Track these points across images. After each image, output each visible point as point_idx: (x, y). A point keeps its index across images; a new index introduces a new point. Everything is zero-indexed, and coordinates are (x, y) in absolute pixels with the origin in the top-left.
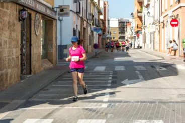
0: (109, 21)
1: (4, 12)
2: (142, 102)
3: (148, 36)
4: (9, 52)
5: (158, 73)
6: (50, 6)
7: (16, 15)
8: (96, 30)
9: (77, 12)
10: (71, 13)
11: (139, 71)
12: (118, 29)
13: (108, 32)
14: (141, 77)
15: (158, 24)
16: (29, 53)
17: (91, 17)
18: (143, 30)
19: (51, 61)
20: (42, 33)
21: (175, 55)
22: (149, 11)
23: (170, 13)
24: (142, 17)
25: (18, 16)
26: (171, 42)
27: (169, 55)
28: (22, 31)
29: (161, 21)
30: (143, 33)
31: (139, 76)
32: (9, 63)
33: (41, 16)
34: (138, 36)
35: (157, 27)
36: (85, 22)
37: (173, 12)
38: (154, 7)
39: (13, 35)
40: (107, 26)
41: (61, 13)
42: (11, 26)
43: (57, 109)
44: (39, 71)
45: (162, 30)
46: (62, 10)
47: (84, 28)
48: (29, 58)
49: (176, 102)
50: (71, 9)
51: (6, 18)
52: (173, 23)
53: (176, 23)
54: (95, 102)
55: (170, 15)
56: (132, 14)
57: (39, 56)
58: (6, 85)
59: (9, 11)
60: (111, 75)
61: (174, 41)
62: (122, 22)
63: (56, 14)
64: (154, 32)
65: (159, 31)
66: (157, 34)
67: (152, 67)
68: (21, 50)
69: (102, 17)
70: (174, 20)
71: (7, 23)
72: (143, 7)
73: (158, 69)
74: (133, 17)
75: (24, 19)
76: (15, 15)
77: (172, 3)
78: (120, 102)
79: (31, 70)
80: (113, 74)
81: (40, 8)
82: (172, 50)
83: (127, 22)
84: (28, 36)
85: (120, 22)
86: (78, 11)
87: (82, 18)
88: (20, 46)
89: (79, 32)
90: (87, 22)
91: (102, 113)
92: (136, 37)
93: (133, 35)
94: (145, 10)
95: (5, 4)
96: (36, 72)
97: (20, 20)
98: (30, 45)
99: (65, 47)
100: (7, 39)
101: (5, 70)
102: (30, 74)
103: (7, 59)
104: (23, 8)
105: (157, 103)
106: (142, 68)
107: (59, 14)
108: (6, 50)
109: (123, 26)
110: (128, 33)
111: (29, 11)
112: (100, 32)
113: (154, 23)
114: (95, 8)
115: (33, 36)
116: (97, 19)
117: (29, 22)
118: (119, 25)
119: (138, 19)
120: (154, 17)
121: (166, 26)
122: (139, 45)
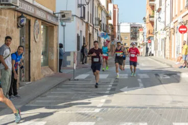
0: (119, 26)
1: (2, 19)
2: (134, 107)
3: (160, 42)
5: (160, 81)
6: (51, 11)
7: (15, 21)
8: (103, 36)
9: (81, 17)
10: (75, 17)
12: (129, 35)
13: (118, 38)
15: (168, 30)
16: (28, 60)
17: (97, 23)
18: (155, 36)
19: (52, 68)
20: (42, 40)
22: (160, 16)
23: (180, 19)
24: (154, 22)
27: (178, 63)
28: (21, 38)
29: (172, 27)
30: (155, 39)
33: (40, 22)
35: (168, 33)
36: (91, 28)
37: (183, 17)
38: (165, 11)
40: (116, 31)
41: (64, 18)
42: (9, 32)
44: (39, 79)
45: (173, 37)
46: (63, 16)
47: (90, 34)
48: (28, 65)
50: (73, 13)
51: (3, 25)
52: (181, 29)
53: (185, 29)
55: (179, 21)
56: (144, 18)
57: (39, 63)
59: (7, 18)
60: (112, 83)
62: (135, 27)
63: (57, 20)
64: (165, 38)
65: (170, 38)
66: (168, 40)
67: (157, 75)
69: (111, 22)
70: (183, 27)
71: (5, 30)
72: (155, 12)
73: (161, 78)
75: (22, 26)
76: (13, 22)
77: (182, 8)
79: (30, 77)
80: (114, 82)
81: (39, 14)
83: (139, 27)
84: (28, 43)
85: (132, 27)
86: (83, 16)
87: (87, 23)
89: (84, 38)
90: (93, 28)
92: (148, 44)
93: (145, 42)
94: (156, 15)
95: (3, 11)
96: (36, 80)
97: (18, 27)
98: (30, 52)
99: (69, 54)
102: (29, 81)
104: (21, 14)
105: (148, 109)
106: (146, 76)
107: (60, 20)
109: (135, 31)
110: (140, 40)
111: (28, 17)
112: (109, 38)
113: (165, 29)
114: (103, 12)
115: (32, 43)
116: (105, 23)
117: (28, 28)
118: (131, 30)
119: (150, 24)
120: (165, 23)
121: (176, 32)
122: (151, 52)
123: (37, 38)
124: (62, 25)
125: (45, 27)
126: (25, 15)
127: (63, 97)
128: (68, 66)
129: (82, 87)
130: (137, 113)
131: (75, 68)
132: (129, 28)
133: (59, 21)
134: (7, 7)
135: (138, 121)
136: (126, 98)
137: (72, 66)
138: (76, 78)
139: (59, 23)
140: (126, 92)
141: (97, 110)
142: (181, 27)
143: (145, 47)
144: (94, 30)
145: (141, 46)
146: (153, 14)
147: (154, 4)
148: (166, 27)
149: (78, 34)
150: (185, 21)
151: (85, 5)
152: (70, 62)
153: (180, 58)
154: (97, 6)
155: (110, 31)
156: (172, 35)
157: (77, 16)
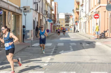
0: (58, 15)
3: (82, 24)
5: (83, 47)
6: (18, 7)
8: (49, 20)
10: (32, 10)
11: (72, 46)
12: (64, 20)
13: (58, 22)
17: (45, 13)
18: (80, 21)
23: (94, 10)
24: (79, 12)
29: (90, 15)
30: (80, 22)
33: (12, 13)
34: (77, 24)
35: (87, 19)
36: (41, 16)
37: (96, 9)
38: (86, 6)
40: (57, 18)
41: (25, 11)
46: (25, 9)
47: (41, 20)
50: (31, 8)
55: (94, 12)
56: (73, 10)
63: (21, 11)
64: (86, 22)
67: (81, 43)
69: (53, 12)
70: (97, 15)
72: (80, 6)
74: (74, 12)
77: (96, 4)
81: (11, 8)
83: (70, 15)
85: (66, 15)
87: (39, 13)
89: (37, 22)
90: (43, 16)
91: (43, 68)
92: (76, 25)
93: (74, 24)
94: (80, 8)
99: (28, 31)
106: (74, 44)
109: (68, 18)
112: (52, 22)
113: (86, 16)
114: (49, 7)
115: (7, 25)
116: (50, 13)
117: (4, 17)
118: (65, 17)
120: (86, 12)
121: (93, 18)
122: (77, 30)
123: (10, 22)
124: (25, 15)
125: (14, 16)
126: (3, 9)
127: (25, 56)
128: (28, 39)
129: (36, 51)
130: (69, 66)
131: (32, 40)
132: (64, 16)
133: (23, 12)
135: (70, 71)
136: (63, 57)
137: (31, 39)
138: (33, 46)
139: (23, 14)
140: (63, 54)
141: (46, 65)
142: (95, 15)
143: (74, 27)
144: (43, 17)
145: (72, 27)
146: (79, 7)
147: (79, 1)
148: (86, 15)
149: (34, 20)
150: (98, 11)
151: (38, 3)
152: (29, 36)
153: (95, 34)
154: (45, 3)
155: (53, 18)
156: (90, 20)
157: (33, 9)
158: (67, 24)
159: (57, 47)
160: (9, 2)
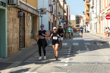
0: (70, 16)
1: (10, 13)
2: (87, 63)
3: (93, 25)
4: (13, 35)
5: (98, 47)
6: (35, 9)
8: (62, 22)
9: (51, 12)
10: (47, 12)
11: (87, 45)
12: (75, 21)
13: (69, 23)
14: (88, 49)
15: (98, 18)
16: (24, 36)
17: (59, 15)
18: (90, 22)
19: (36, 40)
20: (31, 24)
21: (109, 36)
22: (94, 10)
24: (89, 14)
25: (17, 14)
26: (106, 28)
27: (105, 36)
28: (20, 23)
29: (100, 16)
31: (87, 48)
32: (12, 41)
33: (30, 14)
34: (87, 25)
35: (98, 20)
37: (107, 11)
38: (96, 8)
39: (15, 25)
40: (69, 19)
42: (14, 20)
43: (39, 67)
45: (101, 22)
46: (42, 11)
47: (55, 21)
48: (24, 38)
49: (107, 63)
50: (47, 10)
51: (11, 16)
52: (107, 17)
54: (60, 63)
55: (105, 13)
56: (84, 12)
57: (29, 37)
58: (11, 54)
59: (12, 12)
60: (71, 48)
61: (108, 28)
62: (78, 17)
63: (39, 13)
64: (97, 23)
65: (99, 22)
66: (98, 24)
67: (95, 43)
68: (19, 34)
69: (65, 14)
71: (11, 19)
72: (90, 8)
73: (98, 45)
74: (84, 14)
75: (21, 17)
78: (75, 63)
79: (25, 45)
81: (29, 10)
82: (107, 33)
84: (23, 26)
85: (76, 17)
87: (54, 15)
88: (19, 32)
89: (52, 23)
90: (57, 18)
91: (65, 69)
92: (86, 26)
93: (84, 25)
94: (91, 10)
95: (10, 9)
96: (28, 46)
97: (18, 17)
98: (24, 31)
100: (12, 28)
101: (11, 45)
102: (24, 47)
103: (12, 39)
104: (20, 10)
105: (96, 64)
107: (40, 13)
108: (11, 34)
109: (78, 19)
111: (24, 12)
112: (65, 23)
113: (96, 18)
114: (62, 9)
115: (26, 26)
116: (63, 15)
117: (23, 18)
118: (76, 19)
119: (87, 15)
120: (96, 14)
121: (104, 19)
124: (41, 16)
125: (32, 17)
134: (13, 6)
138: (50, 45)
148: (97, 16)
149: (49, 21)
150: (109, 12)
151: (53, 5)
154: (58, 6)
156: (101, 21)
157: (49, 11)
158: (78, 25)
159: (73, 47)
160: (28, 4)
